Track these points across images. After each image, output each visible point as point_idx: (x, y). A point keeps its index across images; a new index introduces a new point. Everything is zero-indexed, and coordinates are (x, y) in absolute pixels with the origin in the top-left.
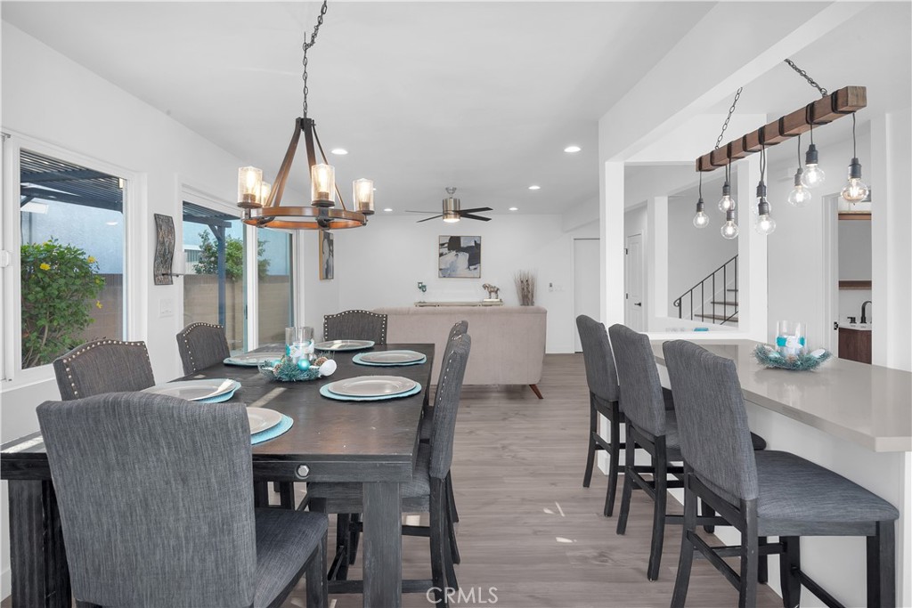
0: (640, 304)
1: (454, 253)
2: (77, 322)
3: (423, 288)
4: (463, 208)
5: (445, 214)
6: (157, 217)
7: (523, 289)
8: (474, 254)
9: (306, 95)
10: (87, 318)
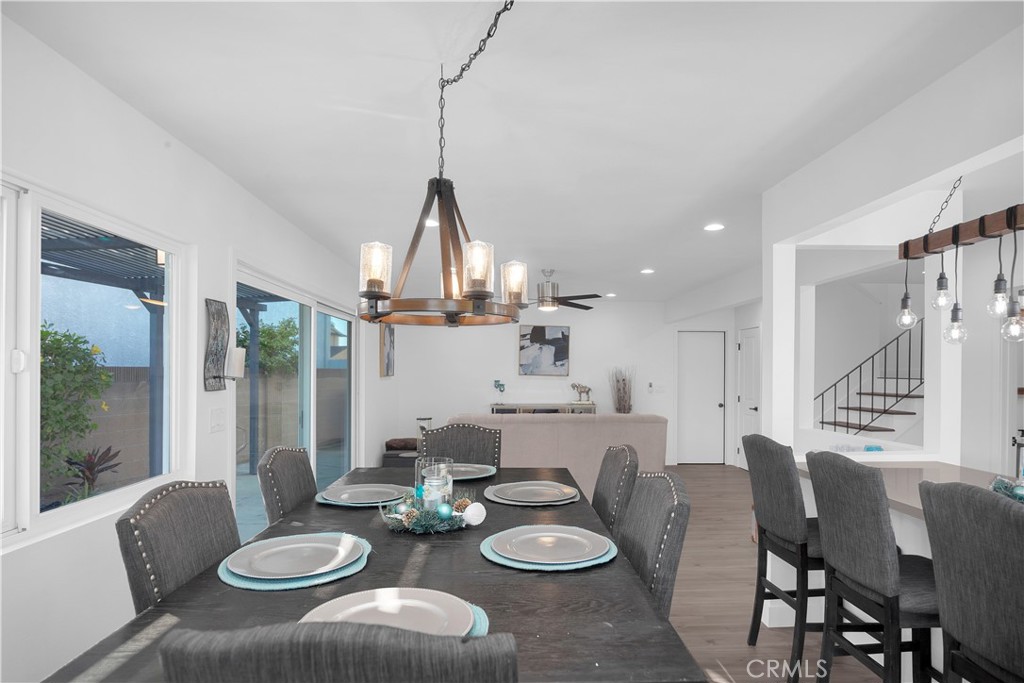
0: (756, 409)
1: (538, 345)
2: (76, 428)
3: (499, 386)
4: (561, 295)
5: (542, 301)
6: (208, 302)
7: (619, 390)
8: (562, 349)
9: (442, 148)
10: (90, 423)
